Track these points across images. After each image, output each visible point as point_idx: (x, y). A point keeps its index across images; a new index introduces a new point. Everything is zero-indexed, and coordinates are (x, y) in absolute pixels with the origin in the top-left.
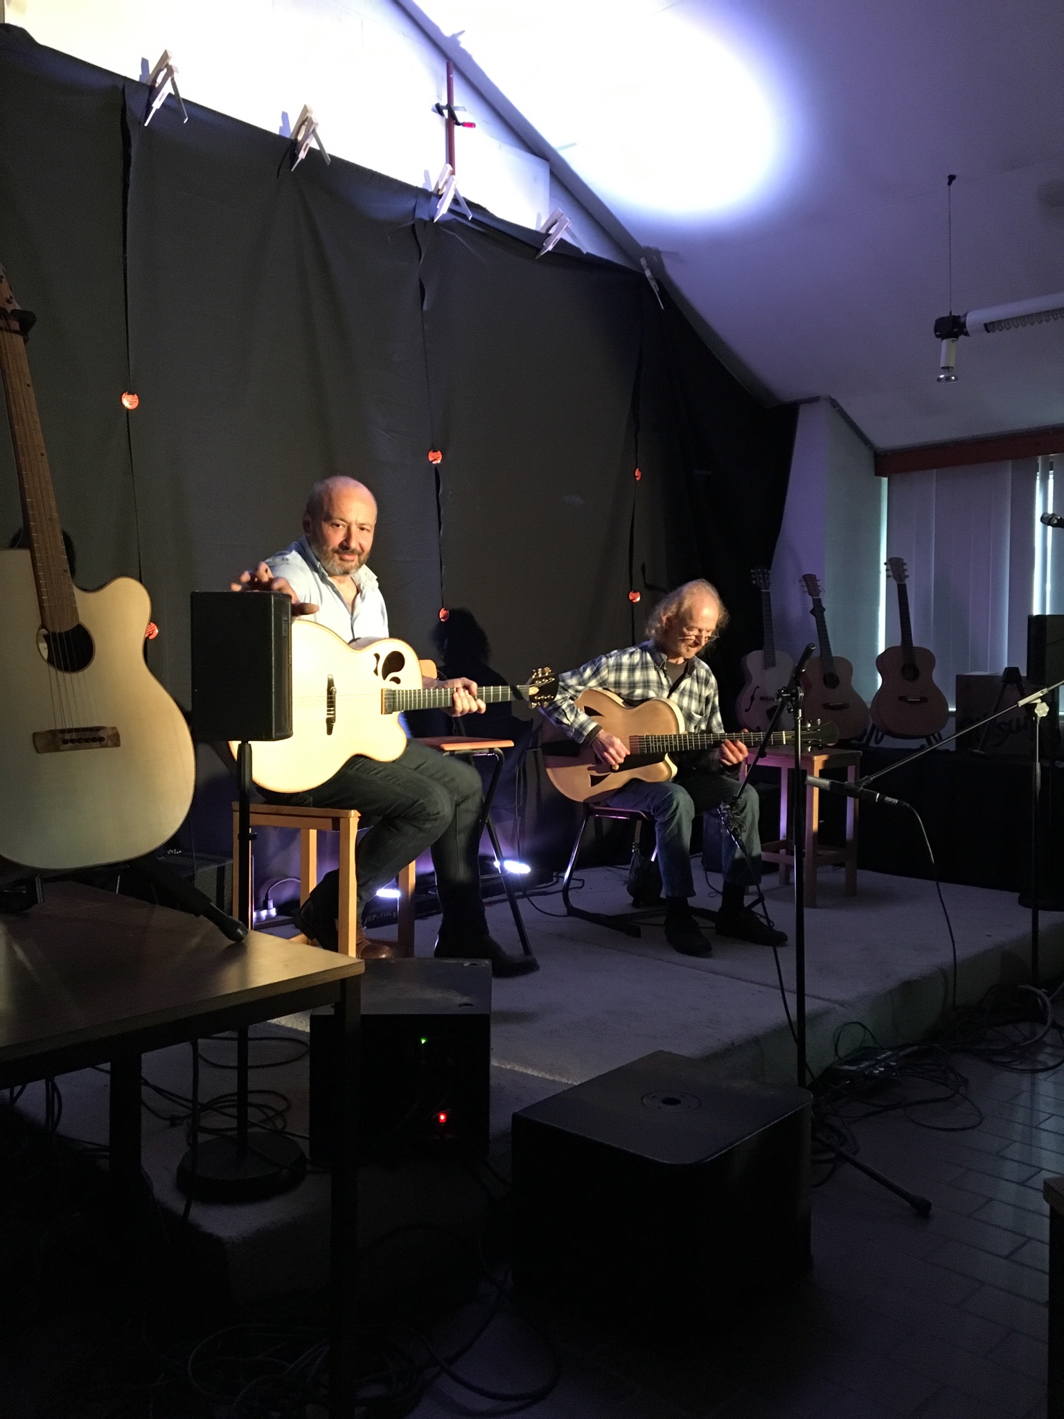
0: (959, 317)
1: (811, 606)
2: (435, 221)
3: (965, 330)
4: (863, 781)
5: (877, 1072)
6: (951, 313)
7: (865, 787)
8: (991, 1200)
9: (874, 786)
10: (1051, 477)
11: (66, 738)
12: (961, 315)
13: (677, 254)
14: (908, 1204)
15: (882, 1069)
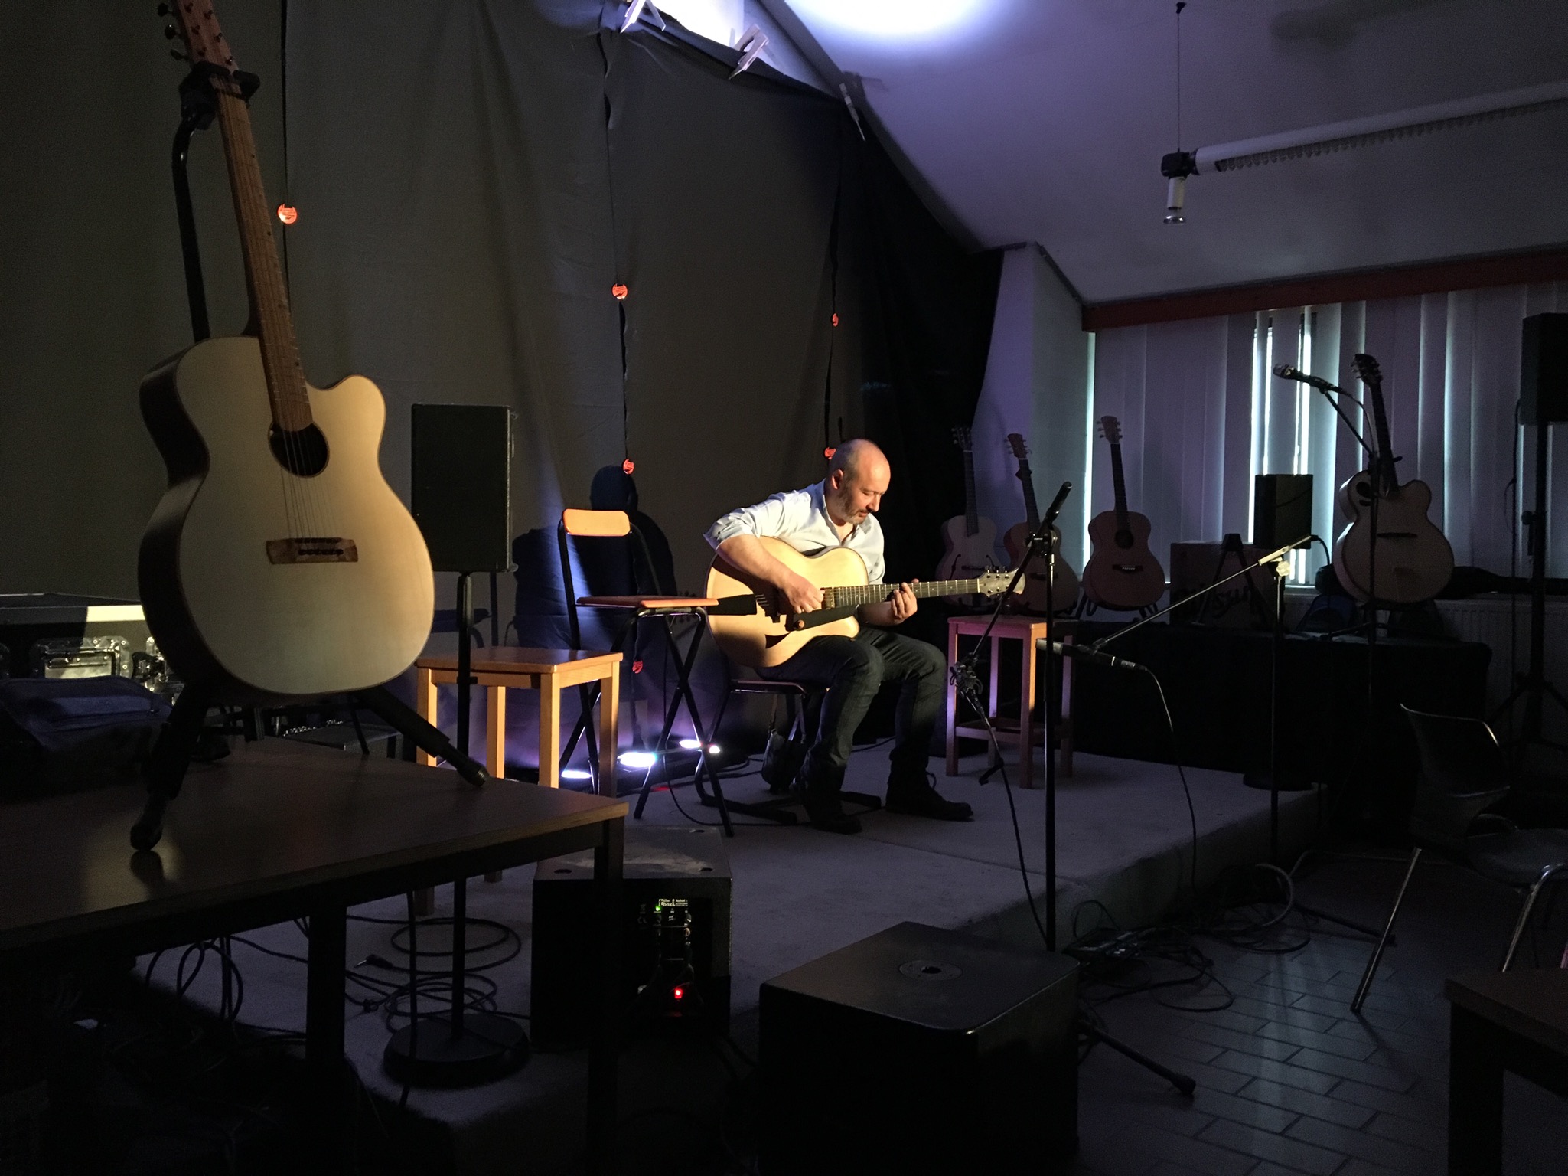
0: (1188, 154)
1: (1016, 468)
2: (622, 31)
3: (1194, 168)
4: (1098, 644)
5: (1119, 952)
6: (1179, 149)
7: (1099, 650)
8: (1255, 1078)
9: (1110, 649)
10: (1270, 334)
11: (302, 548)
12: (1190, 152)
13: (880, 81)
14: (1169, 1083)
15: (1123, 950)
